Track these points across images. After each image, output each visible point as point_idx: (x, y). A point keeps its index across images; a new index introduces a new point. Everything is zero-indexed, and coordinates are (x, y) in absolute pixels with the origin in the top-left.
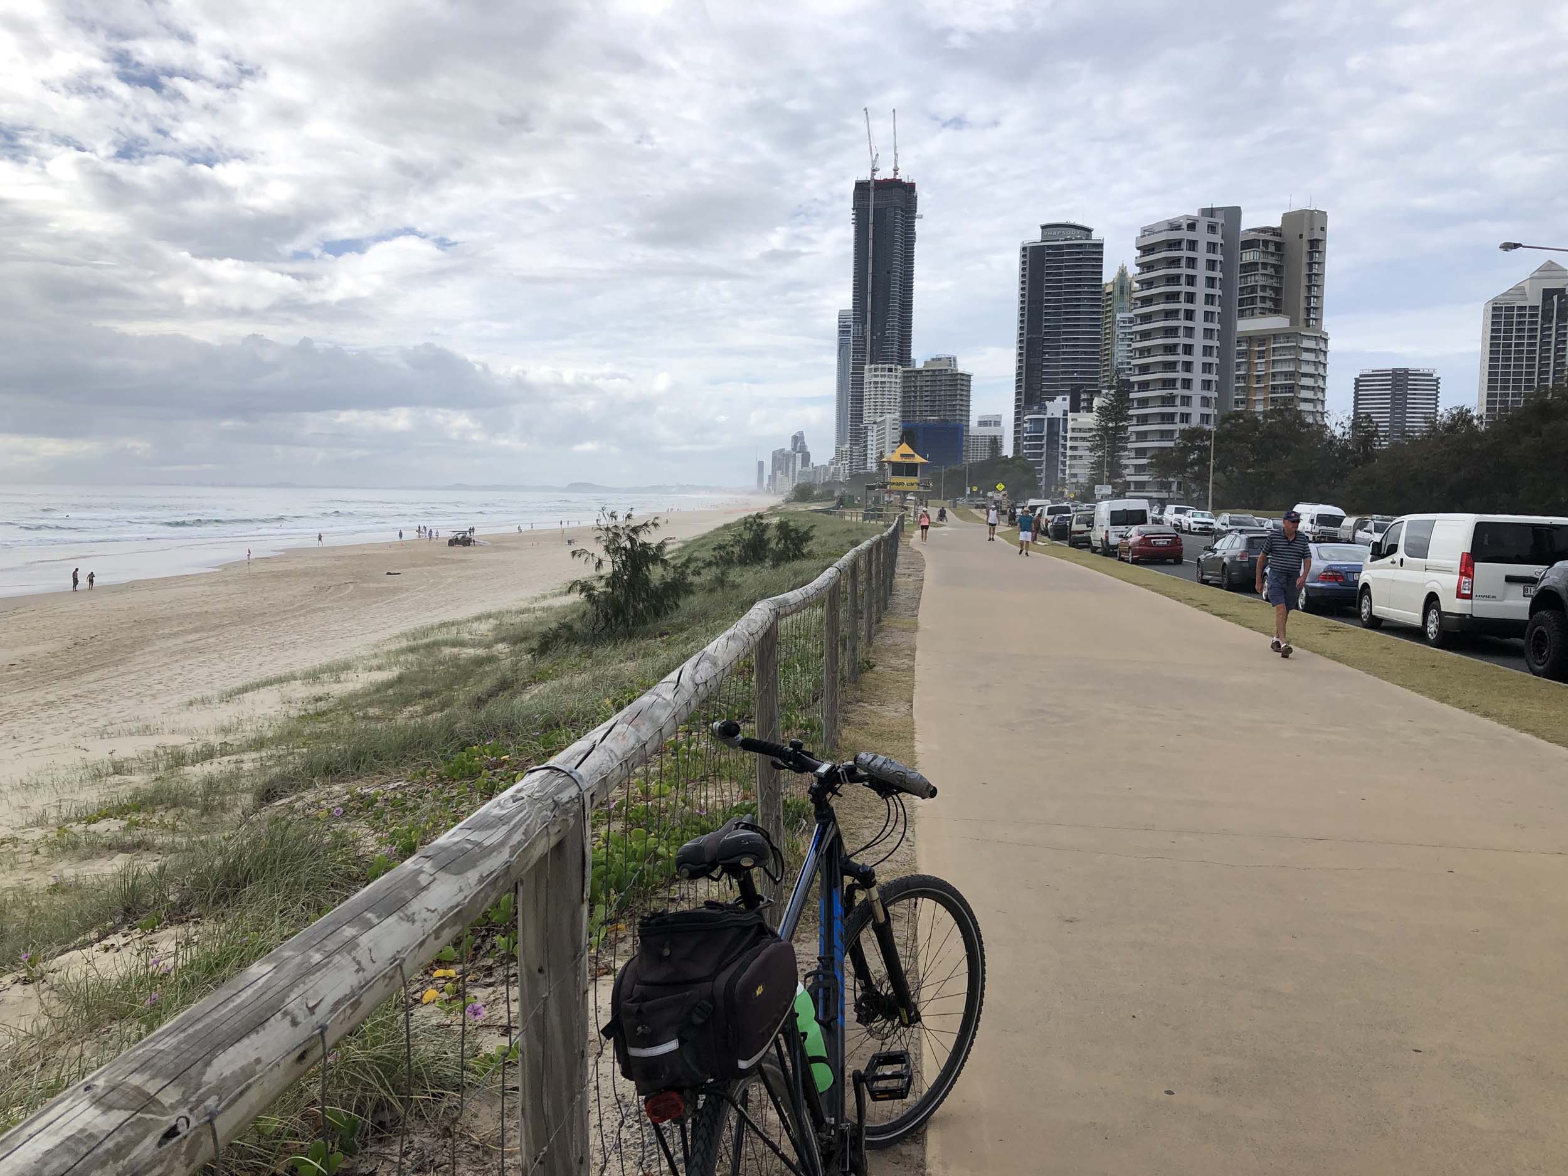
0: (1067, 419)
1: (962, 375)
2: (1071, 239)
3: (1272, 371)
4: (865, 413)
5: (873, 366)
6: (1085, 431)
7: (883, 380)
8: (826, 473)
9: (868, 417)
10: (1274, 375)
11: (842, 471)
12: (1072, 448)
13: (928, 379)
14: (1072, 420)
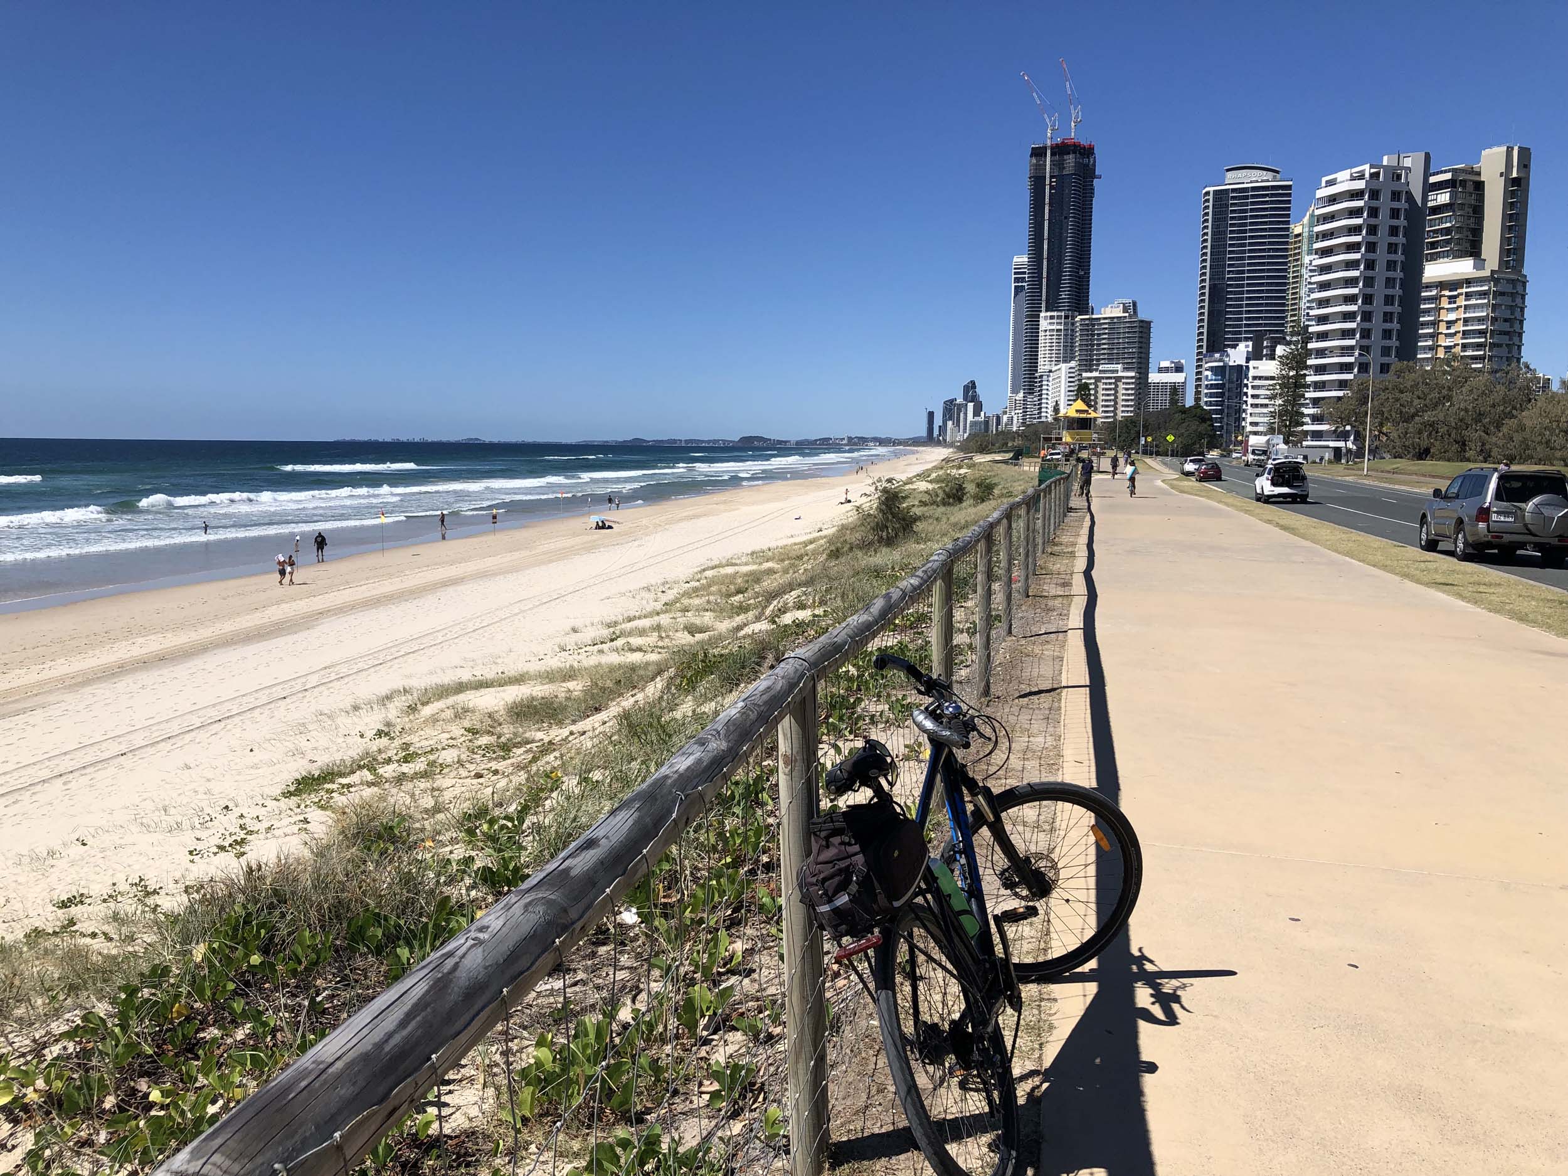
0: (1248, 367)
1: (1142, 321)
2: (1257, 182)
3: (1463, 316)
4: (1041, 361)
5: (1049, 314)
6: (1267, 378)
7: (1059, 327)
8: (998, 423)
9: (1043, 365)
10: (1466, 321)
11: (1015, 421)
12: (1253, 396)
13: (1106, 326)
14: (1254, 368)
